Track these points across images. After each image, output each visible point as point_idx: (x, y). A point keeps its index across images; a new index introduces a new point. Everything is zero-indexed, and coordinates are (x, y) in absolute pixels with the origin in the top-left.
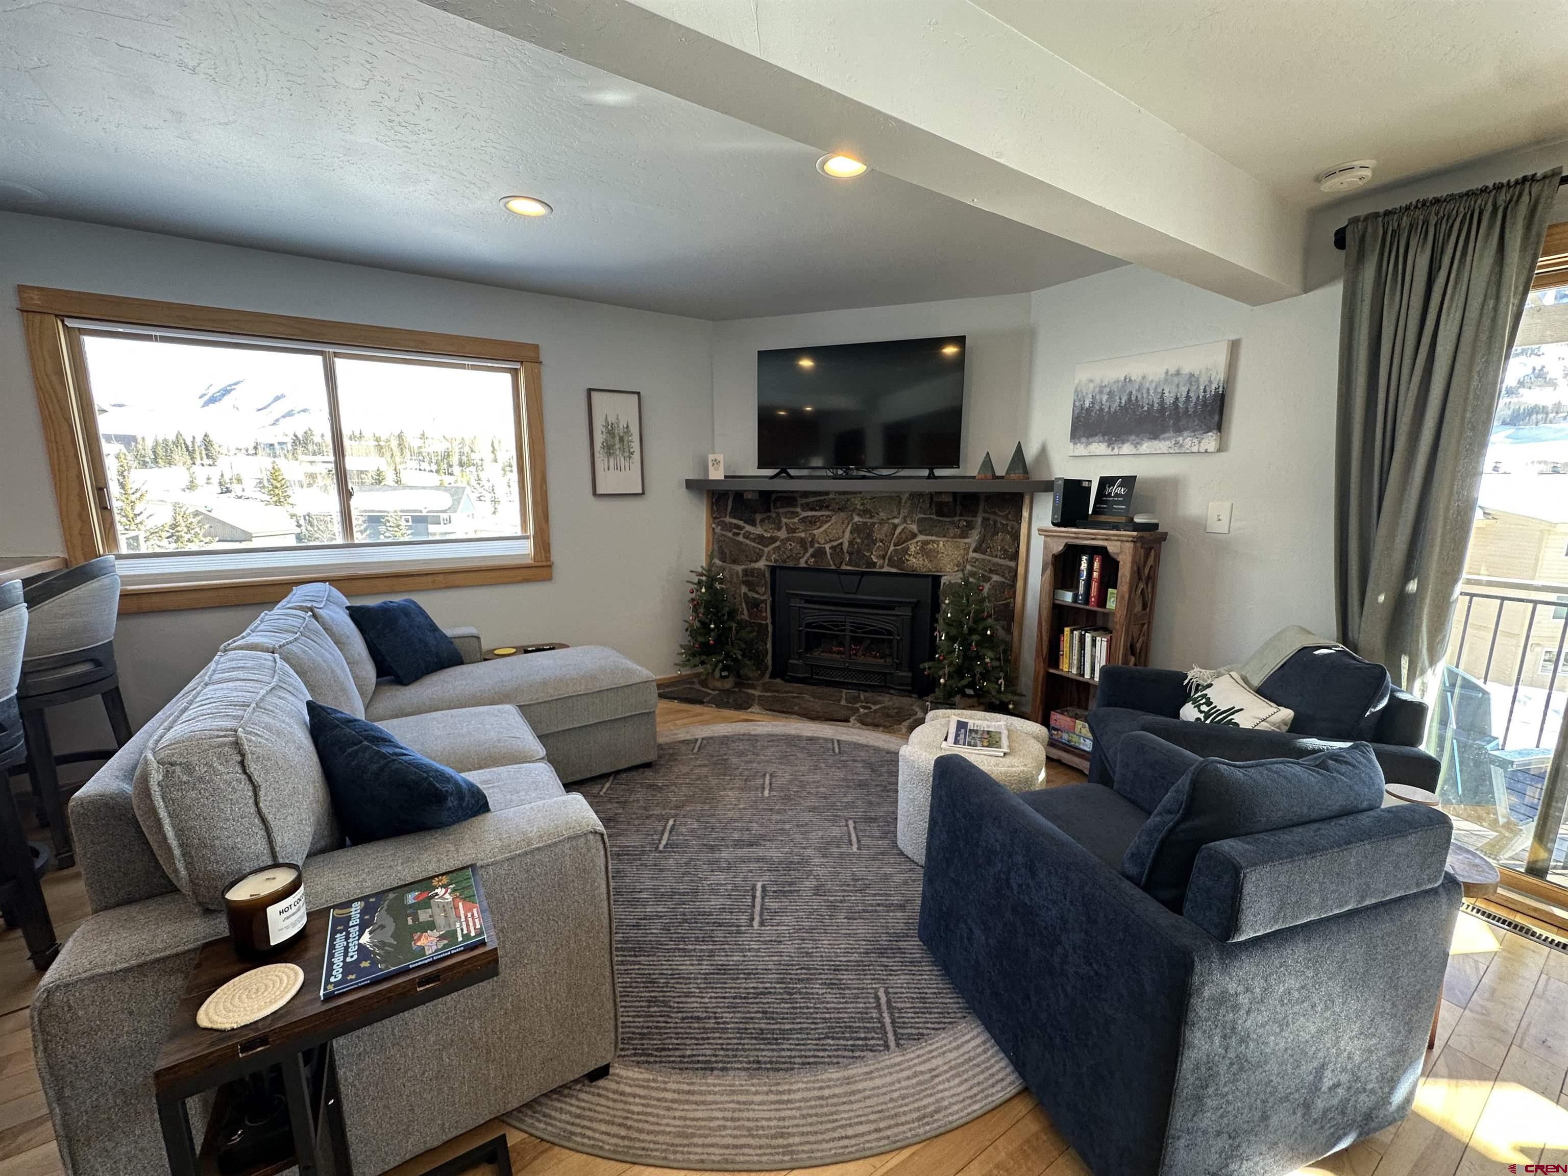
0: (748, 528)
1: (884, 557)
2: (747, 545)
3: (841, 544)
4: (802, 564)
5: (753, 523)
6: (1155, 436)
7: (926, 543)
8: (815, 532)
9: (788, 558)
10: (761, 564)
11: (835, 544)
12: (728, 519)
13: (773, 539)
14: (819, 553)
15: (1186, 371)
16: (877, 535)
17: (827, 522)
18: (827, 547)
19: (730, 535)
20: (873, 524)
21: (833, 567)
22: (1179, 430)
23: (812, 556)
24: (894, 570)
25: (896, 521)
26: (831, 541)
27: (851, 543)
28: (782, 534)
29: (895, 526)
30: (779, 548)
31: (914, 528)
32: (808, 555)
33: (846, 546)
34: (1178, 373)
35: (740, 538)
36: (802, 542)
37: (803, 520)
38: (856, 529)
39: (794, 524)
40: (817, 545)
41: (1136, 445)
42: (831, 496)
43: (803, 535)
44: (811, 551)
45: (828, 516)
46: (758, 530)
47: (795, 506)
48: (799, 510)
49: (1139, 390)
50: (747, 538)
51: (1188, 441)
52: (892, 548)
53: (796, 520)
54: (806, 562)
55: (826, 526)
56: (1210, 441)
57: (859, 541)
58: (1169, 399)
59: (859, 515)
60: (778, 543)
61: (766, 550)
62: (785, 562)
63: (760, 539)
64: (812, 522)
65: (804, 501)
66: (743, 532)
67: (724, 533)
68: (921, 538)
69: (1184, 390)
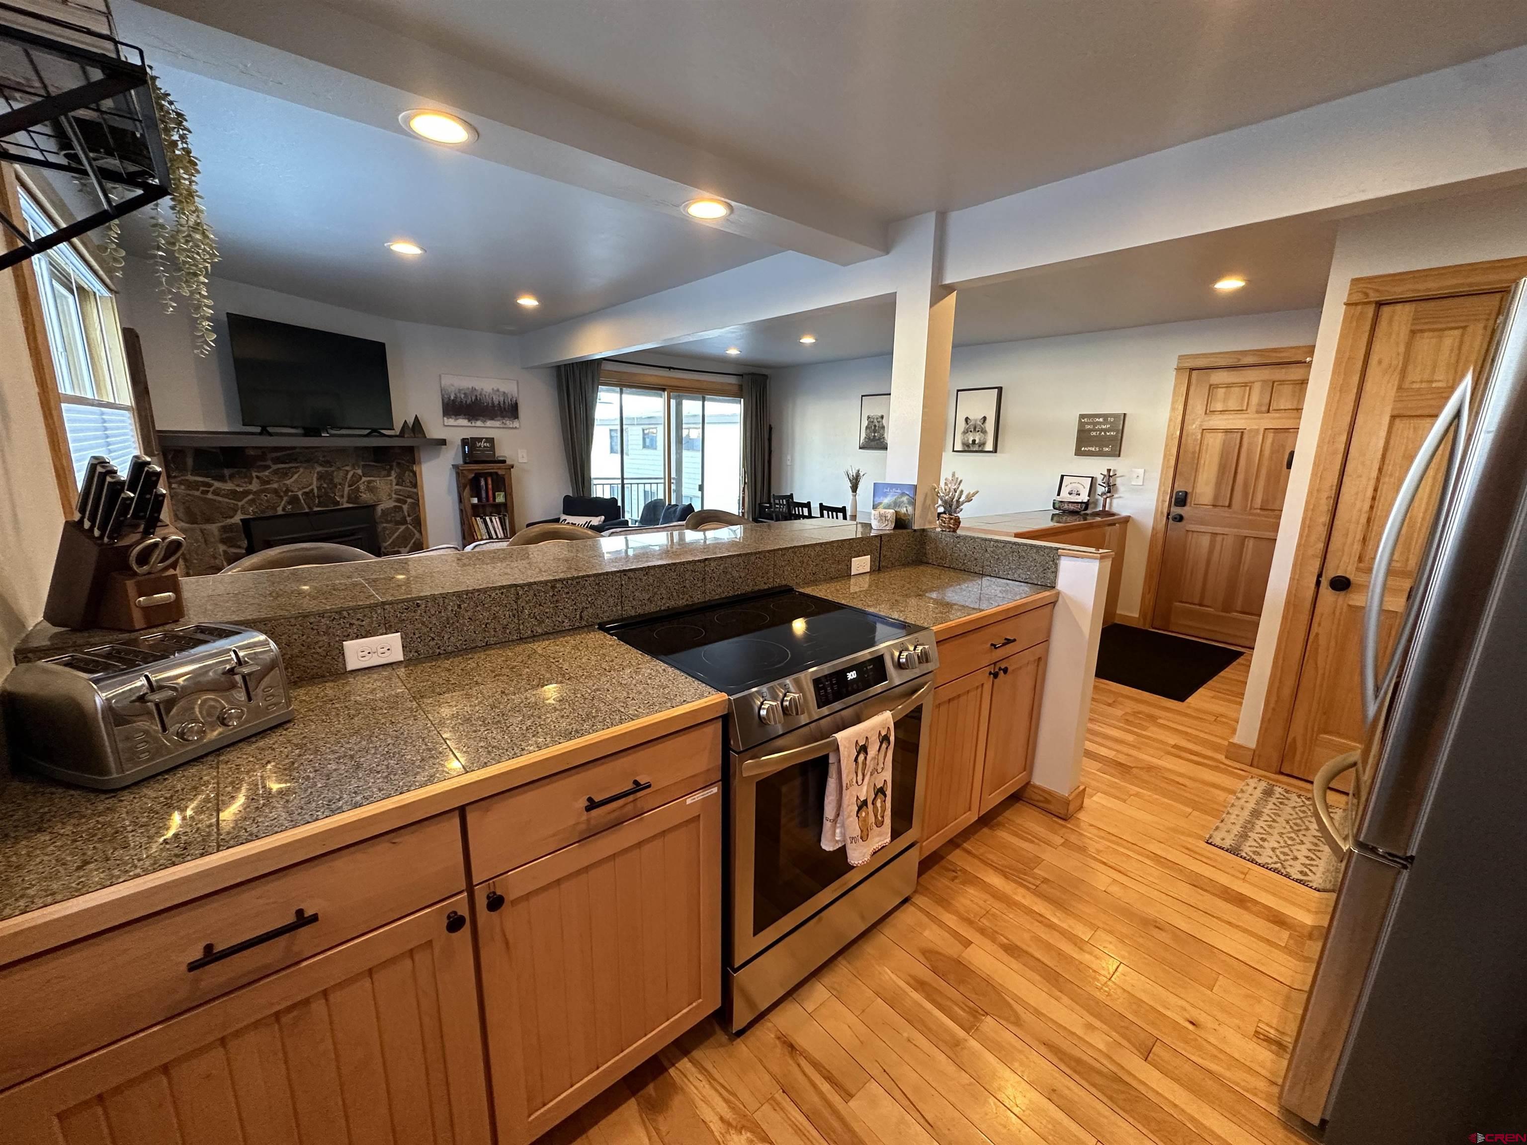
0: (217, 484)
1: (342, 496)
2: (220, 502)
3: (312, 490)
4: (280, 511)
5: (222, 479)
6: (492, 419)
7: (369, 482)
8: (288, 482)
9: (267, 508)
10: (237, 518)
11: (307, 490)
12: (191, 478)
13: (247, 493)
14: (294, 500)
15: (502, 390)
16: (336, 480)
17: (296, 473)
18: (300, 494)
19: (197, 493)
20: (333, 472)
21: (307, 510)
22: (503, 417)
23: (289, 503)
24: (351, 505)
25: (347, 468)
26: (303, 488)
27: (319, 488)
28: (255, 486)
29: (347, 472)
30: (253, 501)
31: (360, 472)
32: (283, 503)
33: (316, 491)
34: (498, 390)
35: (210, 496)
36: (276, 491)
37: (276, 472)
38: (321, 477)
39: (266, 476)
40: (290, 494)
41: (484, 422)
42: (297, 450)
43: (275, 486)
44: (285, 499)
45: (296, 468)
46: (229, 486)
47: (265, 460)
48: (269, 463)
49: (481, 394)
50: (218, 495)
51: (508, 422)
52: (347, 489)
53: (267, 473)
54: (284, 509)
55: (296, 476)
56: (516, 424)
57: (325, 485)
58: (496, 403)
59: (321, 465)
60: (251, 497)
61: (240, 504)
62: (263, 512)
63: (234, 495)
64: (285, 474)
65: (275, 455)
66: (211, 489)
67: (188, 492)
68: (364, 479)
69: (502, 399)
